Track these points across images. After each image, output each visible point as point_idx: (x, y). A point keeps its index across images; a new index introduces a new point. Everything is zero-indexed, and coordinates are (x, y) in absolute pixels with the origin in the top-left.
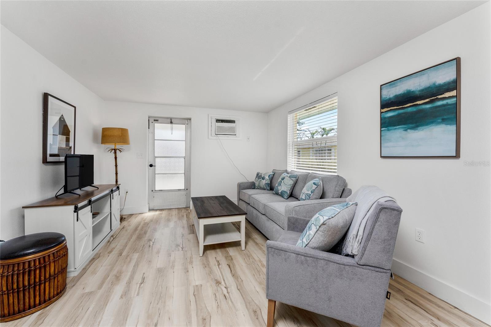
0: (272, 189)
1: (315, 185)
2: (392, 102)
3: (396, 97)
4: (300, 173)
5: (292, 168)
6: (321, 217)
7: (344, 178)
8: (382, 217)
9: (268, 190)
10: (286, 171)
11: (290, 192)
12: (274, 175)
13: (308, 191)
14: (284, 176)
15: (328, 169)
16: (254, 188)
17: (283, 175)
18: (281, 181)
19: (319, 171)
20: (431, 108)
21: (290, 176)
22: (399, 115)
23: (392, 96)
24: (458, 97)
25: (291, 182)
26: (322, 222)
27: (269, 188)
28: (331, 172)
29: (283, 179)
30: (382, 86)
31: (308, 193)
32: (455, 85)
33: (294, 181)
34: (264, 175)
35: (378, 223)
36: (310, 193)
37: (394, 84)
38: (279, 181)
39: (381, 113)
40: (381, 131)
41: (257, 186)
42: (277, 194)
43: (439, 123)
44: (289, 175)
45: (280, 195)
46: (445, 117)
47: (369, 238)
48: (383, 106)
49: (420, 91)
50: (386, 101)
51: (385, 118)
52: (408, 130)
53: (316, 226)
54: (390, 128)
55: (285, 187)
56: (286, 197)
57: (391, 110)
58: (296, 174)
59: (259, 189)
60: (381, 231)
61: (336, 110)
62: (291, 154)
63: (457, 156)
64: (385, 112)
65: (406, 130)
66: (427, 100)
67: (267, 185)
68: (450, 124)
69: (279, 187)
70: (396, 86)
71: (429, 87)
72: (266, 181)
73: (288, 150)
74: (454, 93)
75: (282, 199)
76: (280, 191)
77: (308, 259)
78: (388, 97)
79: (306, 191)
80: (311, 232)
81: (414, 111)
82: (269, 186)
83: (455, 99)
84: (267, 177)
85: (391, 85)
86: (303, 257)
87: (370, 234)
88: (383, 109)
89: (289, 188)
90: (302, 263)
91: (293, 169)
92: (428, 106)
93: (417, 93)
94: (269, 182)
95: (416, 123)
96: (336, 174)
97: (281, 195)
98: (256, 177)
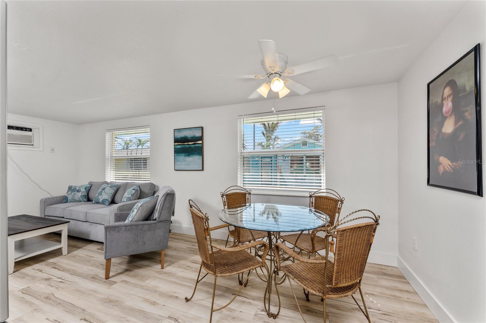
0: (89, 200)
1: (134, 190)
2: (179, 140)
3: (181, 138)
4: (120, 183)
5: (111, 179)
6: (139, 204)
7: (155, 184)
8: (168, 198)
9: (84, 201)
10: (106, 183)
11: (111, 200)
12: (91, 187)
13: (129, 195)
14: (105, 186)
15: (143, 178)
16: (66, 202)
17: (103, 186)
18: (102, 192)
19: (137, 180)
20: (194, 147)
21: (111, 186)
22: (182, 148)
23: (179, 137)
24: (202, 144)
25: (112, 191)
26: (140, 206)
27: (85, 200)
28: (145, 181)
29: (104, 189)
30: (175, 130)
31: (129, 196)
32: (201, 138)
33: (115, 190)
34: (79, 187)
35: (166, 201)
36: (131, 196)
37: (180, 131)
38: (99, 191)
39: (175, 145)
40: (174, 155)
41: (70, 200)
42: (98, 203)
43: (197, 155)
44: (109, 186)
45: (101, 203)
46: (199, 152)
47: (162, 209)
48: (175, 142)
49: (191, 138)
50: (177, 139)
51: (176, 148)
52: (186, 157)
53: (136, 209)
54: (179, 154)
55: (106, 196)
56: (107, 204)
57: (179, 144)
58: (116, 184)
59: (73, 202)
60: (167, 205)
61: (149, 133)
62: (109, 167)
63: (203, 170)
64: (177, 145)
65: (185, 156)
66: (193, 143)
67: (84, 197)
68: (200, 156)
69: (100, 197)
70: (181, 132)
71: (193, 137)
72: (82, 193)
73: (107, 163)
74: (201, 142)
75: (104, 206)
76: (101, 200)
77: (133, 227)
78: (177, 137)
79: (127, 195)
80: (133, 213)
81: (188, 147)
82: (86, 198)
83: (201, 145)
84: (83, 190)
85: (178, 131)
86: (129, 227)
87: (163, 206)
88: (175, 143)
89: (110, 196)
90: (129, 230)
91: (112, 181)
92: (193, 146)
93: (189, 138)
94: (86, 194)
95: (189, 153)
96: (149, 182)
97: (103, 203)
98: (68, 191)
